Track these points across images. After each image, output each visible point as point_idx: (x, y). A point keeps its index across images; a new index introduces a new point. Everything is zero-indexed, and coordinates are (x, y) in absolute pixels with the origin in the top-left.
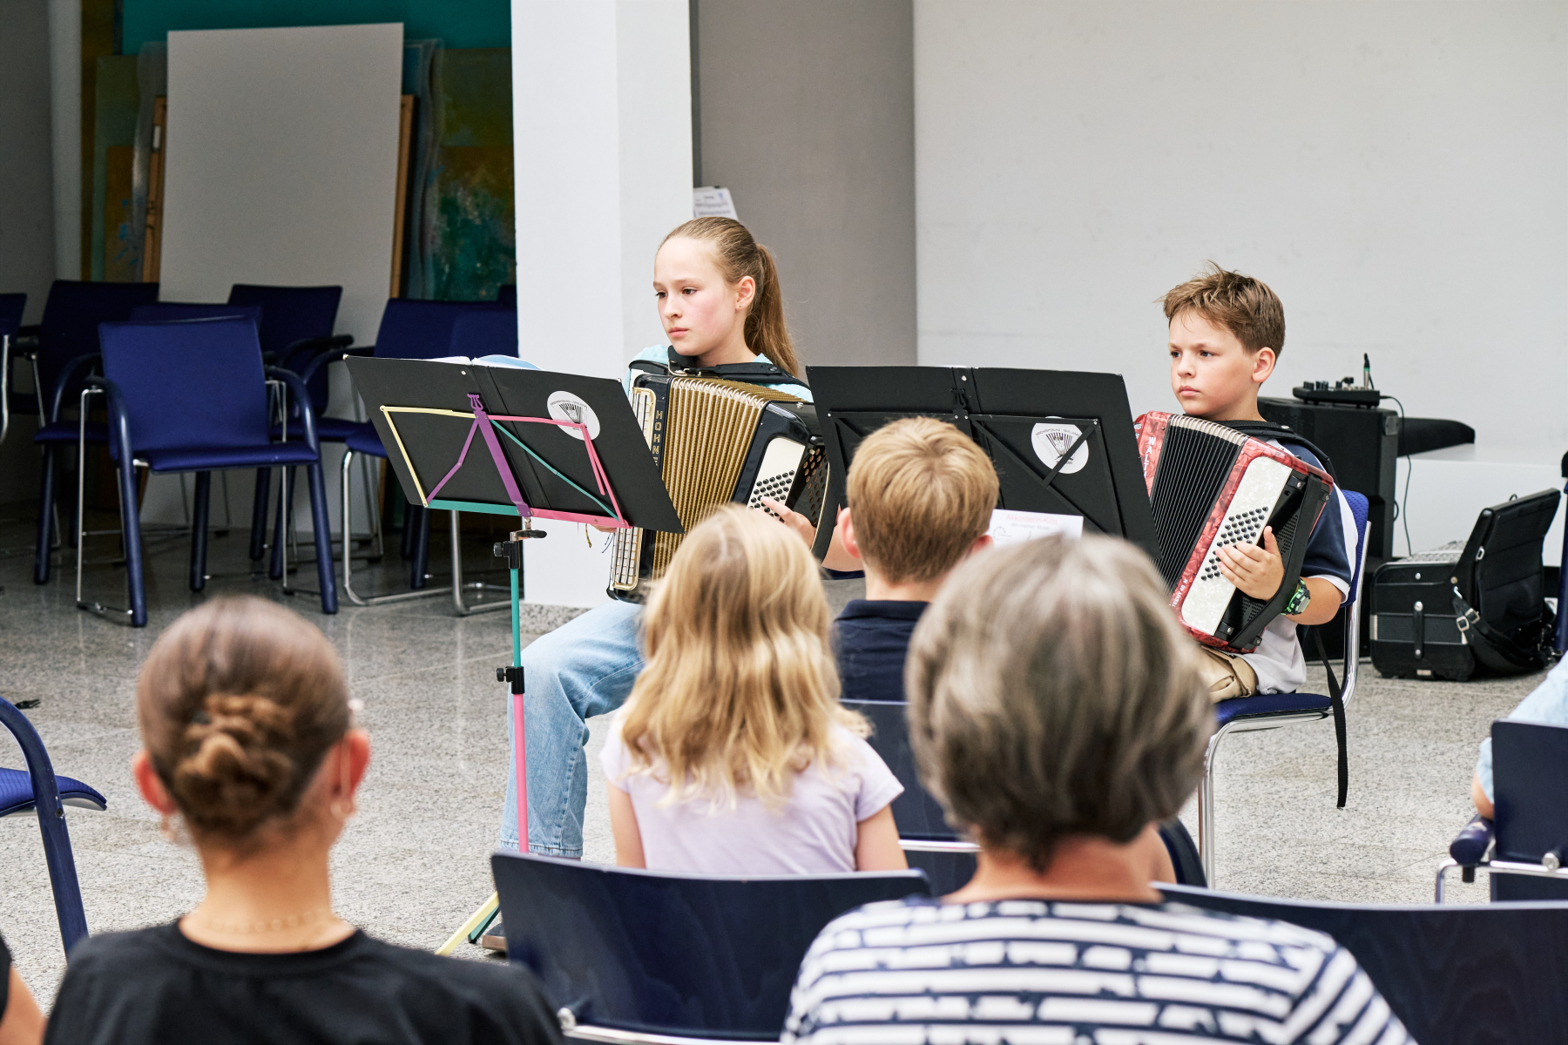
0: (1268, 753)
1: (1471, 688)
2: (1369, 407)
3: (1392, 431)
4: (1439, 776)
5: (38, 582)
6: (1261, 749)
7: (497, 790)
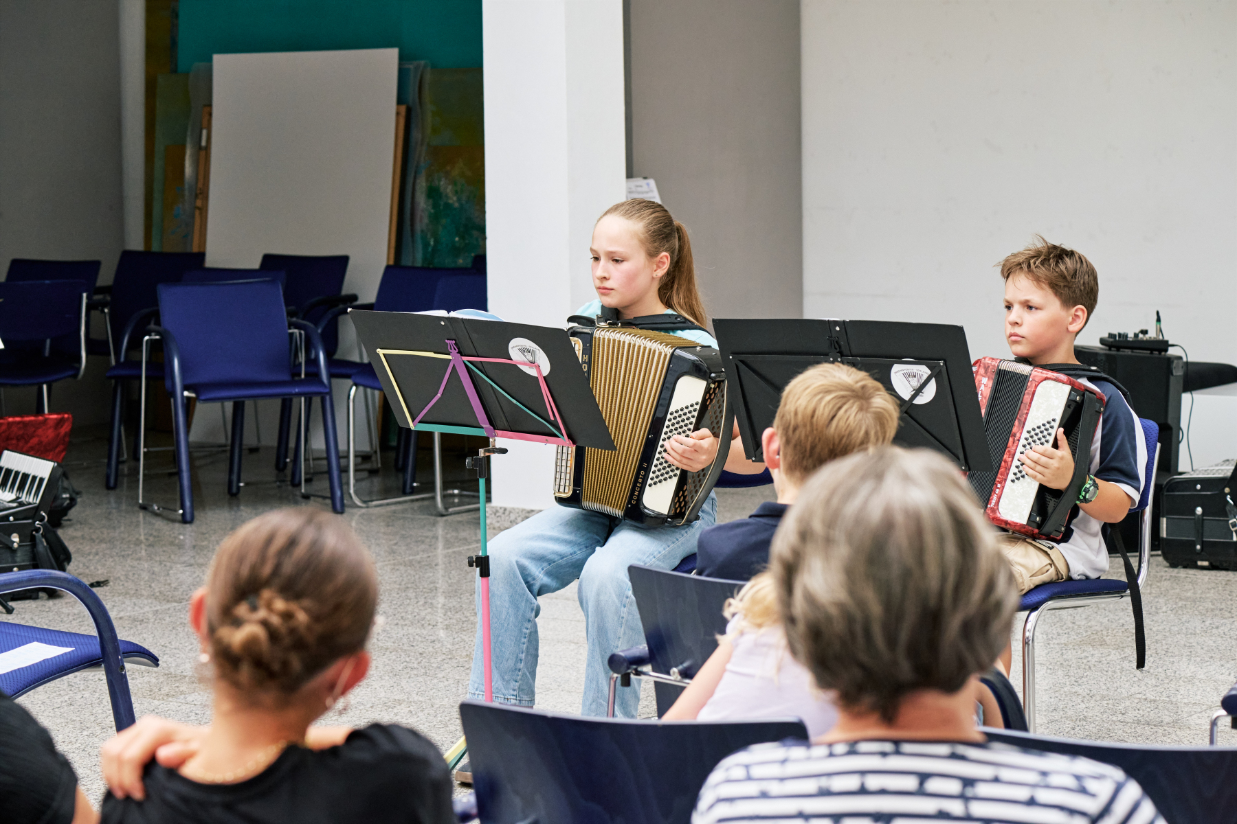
0: (1079, 626)
2: (1160, 353)
3: (1178, 372)
4: (1214, 645)
5: (108, 487)
6: (1074, 623)
7: (468, 653)
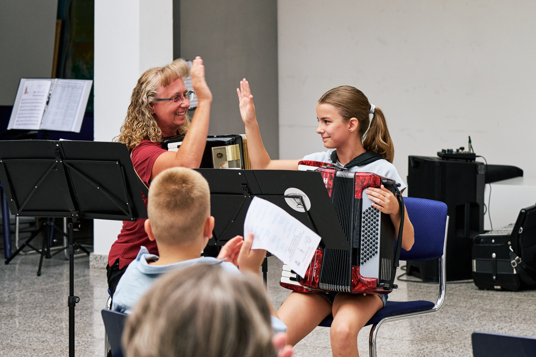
1: (519, 295)
2: (471, 161)
3: (482, 172)
